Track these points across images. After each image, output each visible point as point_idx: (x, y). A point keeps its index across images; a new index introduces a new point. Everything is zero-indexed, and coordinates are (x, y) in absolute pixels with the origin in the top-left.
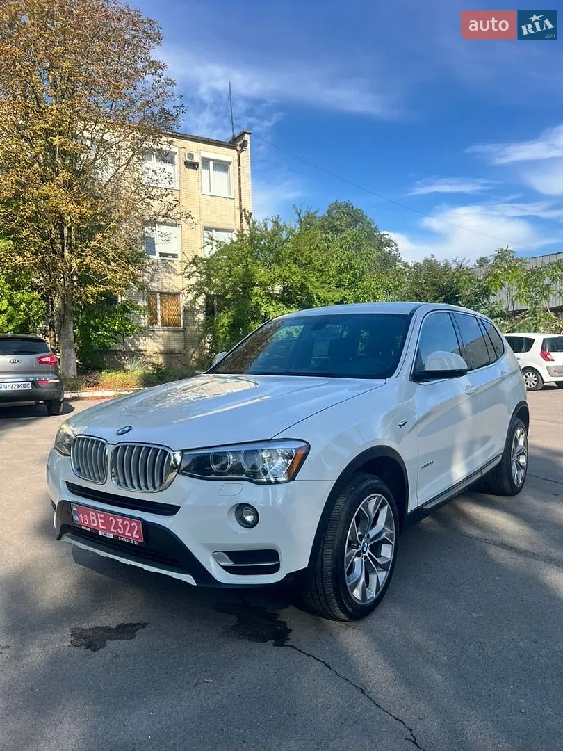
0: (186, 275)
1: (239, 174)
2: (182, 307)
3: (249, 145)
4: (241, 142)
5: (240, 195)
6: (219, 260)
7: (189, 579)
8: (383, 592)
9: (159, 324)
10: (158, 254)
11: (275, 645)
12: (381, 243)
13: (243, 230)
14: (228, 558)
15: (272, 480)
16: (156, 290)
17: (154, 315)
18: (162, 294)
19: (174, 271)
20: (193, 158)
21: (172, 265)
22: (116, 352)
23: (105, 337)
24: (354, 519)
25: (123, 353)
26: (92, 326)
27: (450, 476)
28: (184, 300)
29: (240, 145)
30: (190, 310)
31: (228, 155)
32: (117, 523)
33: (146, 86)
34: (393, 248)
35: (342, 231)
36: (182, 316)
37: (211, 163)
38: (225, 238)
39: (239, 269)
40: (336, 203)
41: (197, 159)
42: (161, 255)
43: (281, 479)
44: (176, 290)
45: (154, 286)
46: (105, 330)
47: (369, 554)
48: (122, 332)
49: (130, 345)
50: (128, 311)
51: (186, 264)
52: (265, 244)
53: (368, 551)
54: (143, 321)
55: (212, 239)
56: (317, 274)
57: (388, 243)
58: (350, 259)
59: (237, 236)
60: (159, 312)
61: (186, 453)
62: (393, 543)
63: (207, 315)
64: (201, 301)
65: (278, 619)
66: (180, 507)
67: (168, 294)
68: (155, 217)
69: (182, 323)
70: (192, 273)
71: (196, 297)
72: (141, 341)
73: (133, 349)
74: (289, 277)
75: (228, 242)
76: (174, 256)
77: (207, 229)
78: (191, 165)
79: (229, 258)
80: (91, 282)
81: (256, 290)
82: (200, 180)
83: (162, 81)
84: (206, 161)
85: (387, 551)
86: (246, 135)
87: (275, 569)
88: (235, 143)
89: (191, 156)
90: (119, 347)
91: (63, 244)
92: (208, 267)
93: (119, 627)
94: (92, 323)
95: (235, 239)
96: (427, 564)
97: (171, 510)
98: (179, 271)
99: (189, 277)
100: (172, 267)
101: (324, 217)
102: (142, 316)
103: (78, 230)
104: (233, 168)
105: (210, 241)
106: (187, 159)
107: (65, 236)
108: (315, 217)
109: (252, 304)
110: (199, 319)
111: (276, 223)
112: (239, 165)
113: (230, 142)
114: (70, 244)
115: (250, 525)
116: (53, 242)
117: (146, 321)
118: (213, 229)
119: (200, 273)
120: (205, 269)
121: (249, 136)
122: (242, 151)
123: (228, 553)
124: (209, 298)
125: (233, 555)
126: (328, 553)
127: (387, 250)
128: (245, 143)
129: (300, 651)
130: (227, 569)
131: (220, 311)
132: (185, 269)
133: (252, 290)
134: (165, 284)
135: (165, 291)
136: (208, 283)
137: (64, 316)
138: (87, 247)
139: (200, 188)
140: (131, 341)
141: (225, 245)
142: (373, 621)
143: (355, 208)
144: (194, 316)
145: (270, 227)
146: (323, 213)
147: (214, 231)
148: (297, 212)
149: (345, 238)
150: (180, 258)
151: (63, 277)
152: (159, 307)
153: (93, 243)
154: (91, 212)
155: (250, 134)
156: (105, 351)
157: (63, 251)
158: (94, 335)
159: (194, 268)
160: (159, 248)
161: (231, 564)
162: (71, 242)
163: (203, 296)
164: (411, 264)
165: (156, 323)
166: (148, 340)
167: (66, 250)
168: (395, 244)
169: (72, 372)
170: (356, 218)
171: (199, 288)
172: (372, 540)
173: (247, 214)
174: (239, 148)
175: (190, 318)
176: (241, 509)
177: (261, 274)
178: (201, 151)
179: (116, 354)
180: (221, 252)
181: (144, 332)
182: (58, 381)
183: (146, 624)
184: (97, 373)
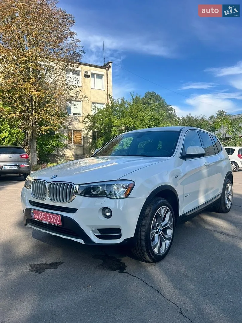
0: (84, 122)
1: (107, 80)
2: (82, 136)
3: (111, 68)
4: (108, 66)
5: (107, 89)
6: (98, 116)
7: (81, 241)
8: (168, 251)
9: (73, 143)
10: (72, 114)
11: (119, 272)
12: (168, 109)
13: (108, 103)
14: (99, 232)
15: (118, 197)
16: (71, 129)
17: (71, 139)
18: (74, 130)
19: (79, 121)
20: (87, 73)
21: (78, 118)
22: (54, 155)
23: (50, 149)
24: (155, 217)
25: (57, 156)
26: (44, 144)
27: (198, 201)
28: (83, 133)
29: (108, 68)
30: (85, 138)
31: (102, 72)
32: (50, 216)
33: (68, 42)
34: (173, 111)
35: (151, 104)
36: (82, 140)
37: (95, 75)
38: (101, 107)
39: (107, 120)
40: (148, 92)
41: (89, 73)
42: (74, 114)
43: (122, 197)
44: (80, 129)
45: (71, 127)
46: (50, 146)
47: (161, 233)
48: (57, 146)
49: (60, 152)
50: (59, 137)
51: (84, 118)
52: (118, 109)
53: (161, 232)
54: (66, 142)
55: (95, 107)
56: (140, 122)
57: (171, 109)
58: (154, 116)
59: (106, 106)
60: (72, 138)
61: (80, 186)
62: (173, 229)
63: (93, 139)
64: (90, 133)
65: (121, 262)
66: (77, 209)
67: (76, 130)
68: (71, 97)
69: (82, 143)
70: (87, 122)
71: (89, 131)
72: (65, 151)
73: (61, 154)
74: (128, 123)
75: (102, 108)
76: (79, 114)
77: (93, 103)
78: (87, 76)
79: (102, 115)
80: (44, 125)
81: (114, 129)
82: (90, 82)
83: (75, 40)
84: (93, 74)
85: (170, 232)
86: (110, 63)
87: (119, 237)
88: (105, 67)
89: (87, 72)
90: (55, 153)
91: (32, 109)
92: (93, 119)
93: (51, 264)
94: (44, 142)
95: (105, 107)
96: (188, 240)
97: (73, 211)
98: (81, 120)
99: (85, 123)
100: (78, 119)
101: (143, 98)
102: (65, 140)
103: (39, 103)
104: (105, 77)
105: (94, 108)
106: (85, 74)
107: (33, 105)
108: (140, 98)
109: (112, 134)
110: (90, 141)
111: (123, 100)
112: (107, 76)
113: (103, 66)
114: (35, 109)
115: (108, 217)
116: (28, 108)
117: (67, 142)
118: (96, 103)
119: (90, 121)
120: (93, 120)
121: (111, 64)
122: (108, 70)
123: (98, 230)
124: (94, 133)
125: (101, 230)
126: (143, 231)
127: (171, 112)
128: (109, 67)
129: (131, 275)
130: (98, 236)
131: (98, 138)
132: (84, 120)
133: (112, 129)
134: (75, 127)
135: (75, 129)
136: (93, 126)
137: (32, 139)
138: (42, 110)
139: (90, 86)
140: (61, 151)
141: (101, 110)
142: (163, 263)
143: (157, 94)
144: (87, 140)
145: (120, 102)
146: (143, 96)
147: (96, 104)
148: (131, 95)
149: (152, 107)
150: (82, 115)
151: (32, 123)
152: (73, 136)
153: (45, 108)
154: (44, 95)
155: (112, 63)
156: (49, 154)
157: (32, 112)
158: (45, 148)
159: (88, 120)
160: (73, 111)
161: (100, 234)
162: (36, 108)
163: (92, 131)
164: (181, 118)
165: (71, 143)
166: (68, 150)
167: (33, 111)
168: (174, 110)
169: (35, 163)
170: (157, 98)
171: (90, 128)
172: (163, 227)
173: (111, 97)
174: (107, 69)
175: (86, 141)
176: (105, 210)
177: (116, 122)
178: (91, 70)
179: (54, 156)
180: (99, 113)
181: (66, 147)
182: (29, 165)
183: (63, 263)
184: (46, 164)
